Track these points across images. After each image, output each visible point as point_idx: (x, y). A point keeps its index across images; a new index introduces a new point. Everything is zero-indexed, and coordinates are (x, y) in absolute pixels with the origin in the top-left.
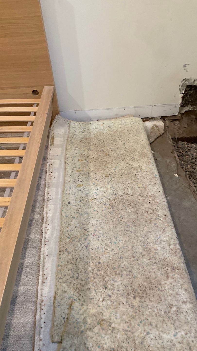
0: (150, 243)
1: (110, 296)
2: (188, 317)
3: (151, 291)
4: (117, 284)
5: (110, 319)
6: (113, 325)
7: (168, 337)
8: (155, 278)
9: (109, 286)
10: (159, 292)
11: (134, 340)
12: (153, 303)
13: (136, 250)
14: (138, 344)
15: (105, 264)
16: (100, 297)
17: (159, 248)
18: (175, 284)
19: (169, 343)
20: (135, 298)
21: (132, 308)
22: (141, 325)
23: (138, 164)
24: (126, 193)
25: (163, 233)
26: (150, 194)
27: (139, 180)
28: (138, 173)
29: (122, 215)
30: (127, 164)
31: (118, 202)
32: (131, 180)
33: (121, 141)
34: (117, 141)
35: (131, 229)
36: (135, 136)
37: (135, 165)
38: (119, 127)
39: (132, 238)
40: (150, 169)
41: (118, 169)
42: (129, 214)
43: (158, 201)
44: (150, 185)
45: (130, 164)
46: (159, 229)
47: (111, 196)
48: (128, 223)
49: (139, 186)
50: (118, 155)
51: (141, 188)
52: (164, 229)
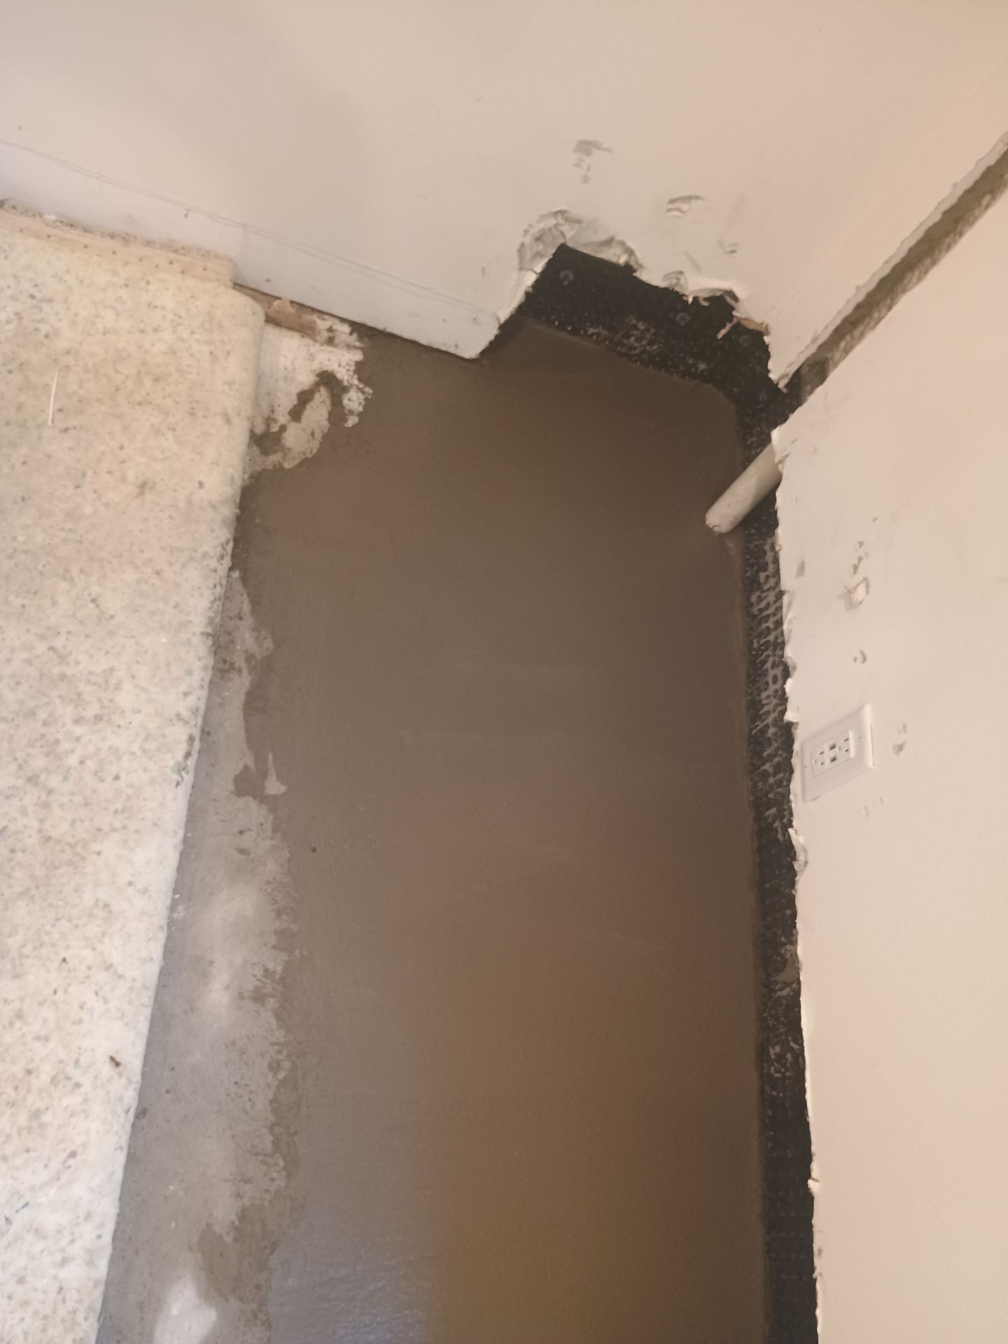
23: (105, 663)
25: (57, 1177)
27: (66, 779)
28: (78, 730)
30: (42, 637)
32: (20, 767)
34: (47, 433)
36: (170, 435)
38: (100, 326)
43: (116, 958)
45: (59, 643)
46: (44, 1150)
49: (47, 826)
51: (58, 842)
52: (73, 1155)
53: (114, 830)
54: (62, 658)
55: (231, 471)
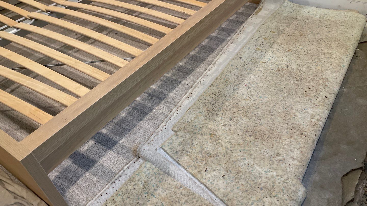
0: (293, 109)
1: (231, 126)
2: (288, 168)
3: (268, 139)
4: (242, 121)
5: (221, 137)
6: (220, 141)
7: (260, 170)
8: (279, 133)
9: (235, 120)
10: (274, 142)
11: (230, 157)
12: (264, 146)
13: (276, 109)
14: (231, 161)
15: (241, 106)
16: (222, 122)
17: (299, 116)
18: (294, 144)
19: (257, 174)
20: (250, 136)
21: (243, 140)
22: (242, 152)
23: (331, 52)
24: (299, 68)
25: (313, 107)
26: (323, 77)
27: (321, 63)
28: (324, 58)
29: (282, 82)
30: (319, 48)
31: (286, 72)
32: (313, 61)
33: (327, 28)
34: (323, 27)
35: (283, 94)
36: (347, 29)
37: (326, 51)
38: (335, 17)
39: (279, 100)
40: (341, 58)
41: (305, 49)
42: (290, 83)
43: (328, 85)
44: (330, 71)
45: (322, 49)
46: (311, 104)
47: (282, 66)
48: (283, 89)
49: (317, 67)
50: (314, 39)
51: (319, 69)
52: (316, 106)
53: (329, 70)
54: (322, 50)
55: (358, 35)
